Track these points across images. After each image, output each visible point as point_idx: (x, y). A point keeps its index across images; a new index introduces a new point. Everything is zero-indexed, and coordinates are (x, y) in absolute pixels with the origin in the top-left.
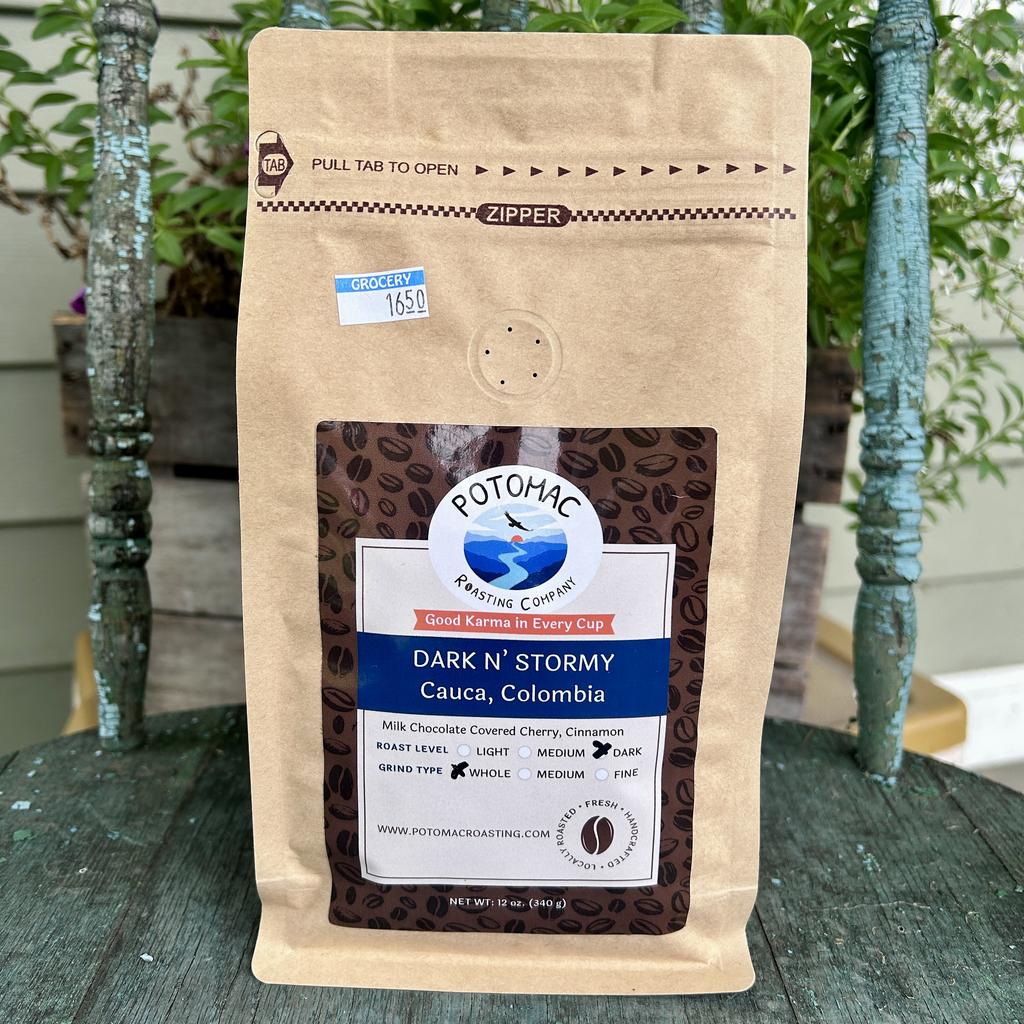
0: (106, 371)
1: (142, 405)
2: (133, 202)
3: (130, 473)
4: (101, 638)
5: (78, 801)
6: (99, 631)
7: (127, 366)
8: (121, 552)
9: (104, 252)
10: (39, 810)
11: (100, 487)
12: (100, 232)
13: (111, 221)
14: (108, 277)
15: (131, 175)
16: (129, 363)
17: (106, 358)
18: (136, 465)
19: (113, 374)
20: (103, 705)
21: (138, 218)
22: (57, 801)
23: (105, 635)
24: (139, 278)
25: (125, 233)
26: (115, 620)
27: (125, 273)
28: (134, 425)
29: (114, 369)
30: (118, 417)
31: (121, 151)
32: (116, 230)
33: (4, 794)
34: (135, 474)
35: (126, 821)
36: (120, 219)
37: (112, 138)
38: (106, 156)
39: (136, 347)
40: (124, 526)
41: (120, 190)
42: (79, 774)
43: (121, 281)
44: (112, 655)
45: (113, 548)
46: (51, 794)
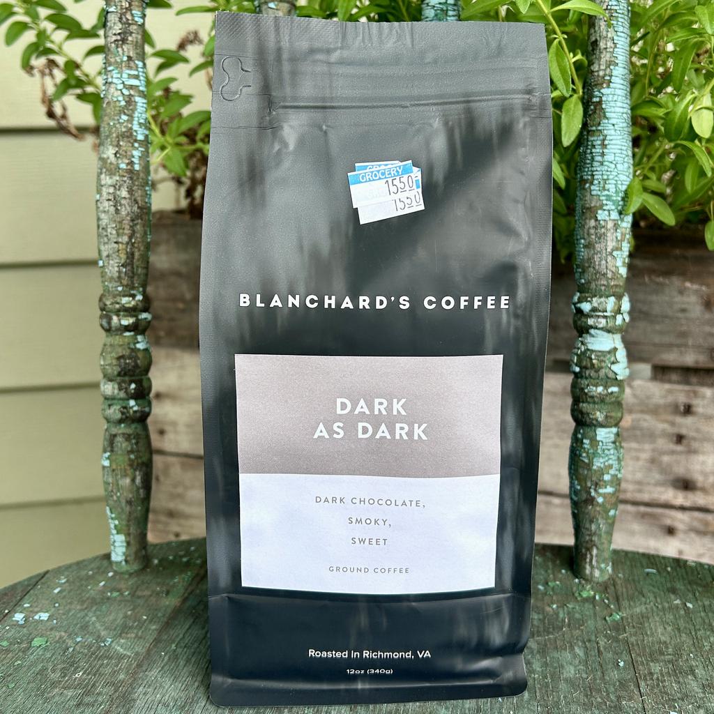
0: (111, 262)
1: (141, 289)
2: (132, 123)
3: (132, 346)
4: (110, 480)
5: (87, 615)
6: (108, 475)
7: (128, 258)
8: (125, 410)
9: (108, 165)
10: (55, 621)
11: (108, 357)
12: (105, 149)
13: (113, 140)
14: (112, 186)
15: (130, 101)
16: (130, 256)
17: (111, 252)
18: (137, 339)
19: (117, 265)
20: (113, 535)
21: (136, 136)
22: (71, 614)
23: (113, 477)
24: (137, 186)
25: (125, 149)
26: (120, 466)
27: (125, 182)
28: (134, 305)
29: (118, 261)
30: (121, 300)
31: (121, 82)
32: (117, 146)
33: (31, 606)
34: (135, 347)
35: (121, 634)
36: (120, 138)
37: (114, 72)
38: (109, 87)
39: (135, 242)
40: (126, 388)
41: (120, 113)
42: (92, 591)
43: (122, 189)
44: (118, 494)
45: (118, 407)
46: (67, 608)
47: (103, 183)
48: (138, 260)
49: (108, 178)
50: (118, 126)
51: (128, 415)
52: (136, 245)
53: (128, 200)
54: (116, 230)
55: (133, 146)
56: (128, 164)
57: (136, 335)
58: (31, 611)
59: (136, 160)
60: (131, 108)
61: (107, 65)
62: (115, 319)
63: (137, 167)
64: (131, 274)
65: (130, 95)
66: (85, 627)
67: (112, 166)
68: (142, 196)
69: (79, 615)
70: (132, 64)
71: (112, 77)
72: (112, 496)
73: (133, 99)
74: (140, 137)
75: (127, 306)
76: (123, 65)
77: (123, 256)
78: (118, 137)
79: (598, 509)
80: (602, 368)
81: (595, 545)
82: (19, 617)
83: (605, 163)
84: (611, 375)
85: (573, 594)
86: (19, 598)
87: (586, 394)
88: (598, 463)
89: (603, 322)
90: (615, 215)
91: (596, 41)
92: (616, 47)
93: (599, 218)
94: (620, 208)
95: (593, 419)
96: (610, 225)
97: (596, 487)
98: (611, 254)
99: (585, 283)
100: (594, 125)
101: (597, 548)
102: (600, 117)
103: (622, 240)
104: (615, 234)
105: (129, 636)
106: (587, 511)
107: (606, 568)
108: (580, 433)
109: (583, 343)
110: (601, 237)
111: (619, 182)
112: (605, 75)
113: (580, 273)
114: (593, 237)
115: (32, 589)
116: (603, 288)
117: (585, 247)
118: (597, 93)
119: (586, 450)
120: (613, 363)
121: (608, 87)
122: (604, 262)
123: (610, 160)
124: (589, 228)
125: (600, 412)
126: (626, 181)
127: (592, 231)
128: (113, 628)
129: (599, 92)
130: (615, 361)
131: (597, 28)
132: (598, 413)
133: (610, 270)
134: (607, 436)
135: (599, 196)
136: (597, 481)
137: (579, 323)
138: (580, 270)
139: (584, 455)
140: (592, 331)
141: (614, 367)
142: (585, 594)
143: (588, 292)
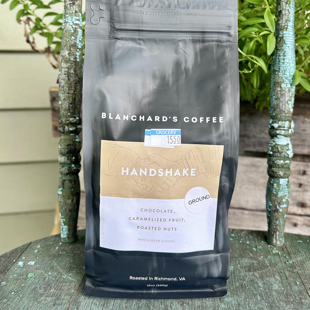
0: (65, 102)
1: (78, 115)
2: (76, 40)
3: (74, 140)
4: (62, 201)
5: (52, 262)
6: (61, 198)
7: (73, 100)
8: (70, 169)
9: (65, 59)
10: (38, 265)
11: (63, 145)
12: (64, 51)
13: (68, 47)
14: (67, 68)
15: (75, 31)
16: (74, 99)
17: (66, 98)
18: (76, 137)
19: (68, 103)
20: (62, 225)
21: (78, 46)
22: (45, 262)
23: (63, 199)
24: (78, 68)
25: (73, 51)
26: (67, 194)
27: (73, 66)
28: (75, 122)
29: (68, 102)
30: (69, 119)
31: (72, 22)
32: (70, 50)
33: (26, 258)
34: (75, 140)
35: (69, 271)
36: (71, 47)
37: (69, 17)
38: (66, 24)
39: (76, 94)
40: (71, 159)
41: (71, 36)
42: (53, 251)
43: (71, 69)
44: (66, 207)
45: (67, 167)
46: (42, 259)
47: (63, 66)
48: (78, 102)
49: (65, 64)
50: (70, 41)
51: (71, 171)
52: (77, 95)
53: (74, 75)
54: (68, 88)
55: (76, 50)
56: (74, 58)
57: (75, 135)
58: (26, 261)
59: (78, 57)
60: (76, 33)
61: (66, 14)
62: (66, 127)
63: (78, 60)
64: (74, 108)
65: (76, 28)
66: (52, 268)
67: (67, 59)
68: (80, 73)
69: (48, 262)
70: (77, 14)
71: (68, 20)
72: (63, 208)
73: (77, 30)
74: (80, 47)
75: (72, 122)
76: (73, 14)
77: (71, 100)
78: (70, 46)
79: (280, 214)
80: (283, 152)
81: (278, 230)
82: (21, 263)
83: (285, 63)
84: (286, 155)
85: (269, 252)
86: (19, 254)
87: (275, 164)
88: (280, 194)
89: (283, 132)
90: (289, 86)
91: (281, 11)
92: (290, 13)
93: (282, 87)
94: (291, 83)
95: (278, 175)
96: (287, 90)
97: (279, 204)
98: (287, 102)
99: (275, 115)
100: (280, 47)
101: (279, 232)
102: (282, 43)
103: (291, 97)
104: (289, 94)
105: (73, 272)
106: (275, 215)
107: (282, 240)
108: (272, 181)
109: (274, 141)
110: (282, 95)
111: (291, 72)
112: (285, 25)
113: (273, 111)
114: (279, 95)
115: (25, 250)
116: (283, 117)
117: (276, 99)
118: (281, 33)
119: (275, 188)
120: (287, 150)
121: (286, 30)
122: (284, 106)
123: (287, 62)
124: (278, 91)
125: (282, 171)
126: (293, 71)
127: (279, 92)
128: (65, 268)
129: (282, 33)
130: (288, 149)
131: (281, 5)
132: (281, 172)
133: (287, 110)
134: (284, 182)
135: (282, 77)
136: (280, 202)
137: (272, 132)
138: (273, 109)
139: (274, 190)
140: (278, 136)
141: (288, 152)
142: (274, 252)
143: (277, 119)
